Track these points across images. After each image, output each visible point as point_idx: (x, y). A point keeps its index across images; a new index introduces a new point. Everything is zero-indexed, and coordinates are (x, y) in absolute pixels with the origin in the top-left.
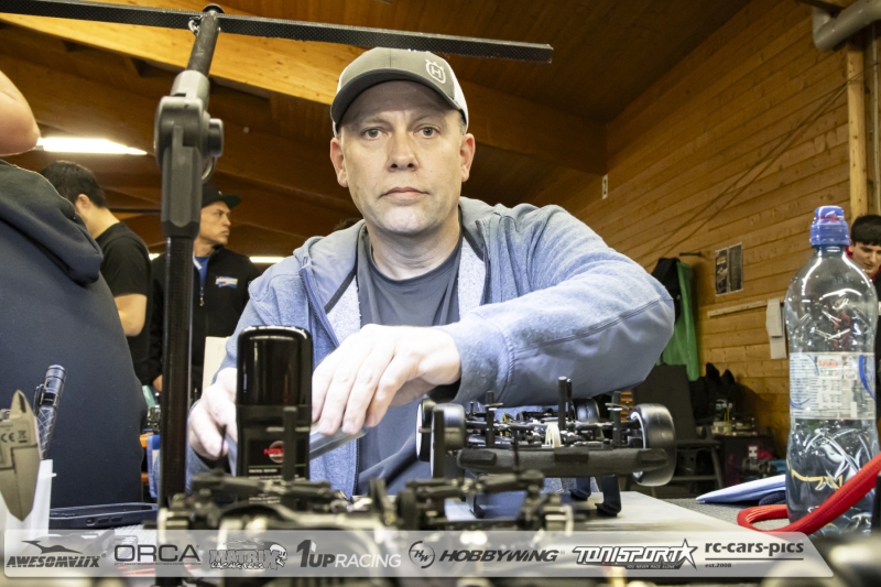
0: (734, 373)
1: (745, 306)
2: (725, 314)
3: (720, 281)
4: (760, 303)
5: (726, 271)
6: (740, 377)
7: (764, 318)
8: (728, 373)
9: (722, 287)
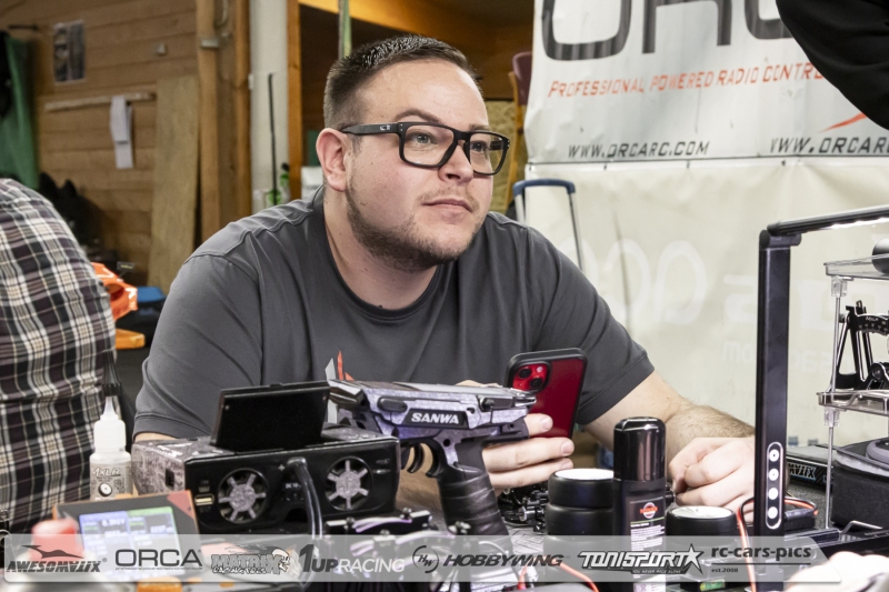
0: (77, 183)
1: (88, 101)
2: (66, 109)
3: (60, 65)
4: (103, 99)
5: (66, 54)
6: (83, 190)
7: (108, 118)
8: (69, 185)
9: (62, 73)
